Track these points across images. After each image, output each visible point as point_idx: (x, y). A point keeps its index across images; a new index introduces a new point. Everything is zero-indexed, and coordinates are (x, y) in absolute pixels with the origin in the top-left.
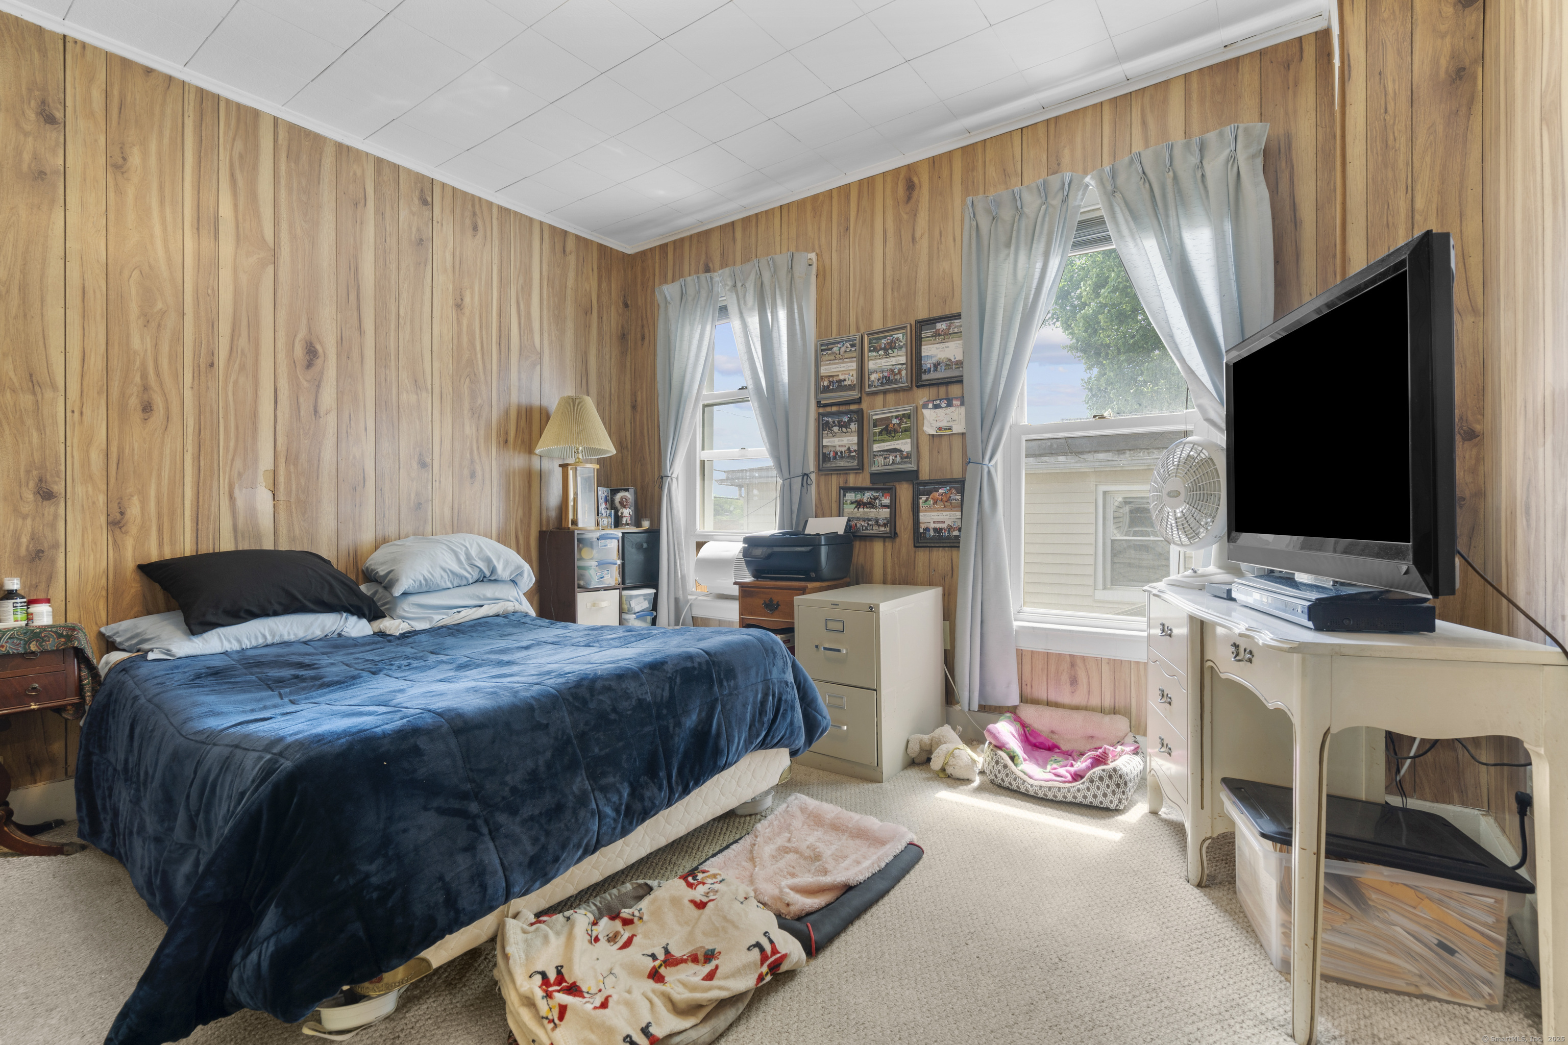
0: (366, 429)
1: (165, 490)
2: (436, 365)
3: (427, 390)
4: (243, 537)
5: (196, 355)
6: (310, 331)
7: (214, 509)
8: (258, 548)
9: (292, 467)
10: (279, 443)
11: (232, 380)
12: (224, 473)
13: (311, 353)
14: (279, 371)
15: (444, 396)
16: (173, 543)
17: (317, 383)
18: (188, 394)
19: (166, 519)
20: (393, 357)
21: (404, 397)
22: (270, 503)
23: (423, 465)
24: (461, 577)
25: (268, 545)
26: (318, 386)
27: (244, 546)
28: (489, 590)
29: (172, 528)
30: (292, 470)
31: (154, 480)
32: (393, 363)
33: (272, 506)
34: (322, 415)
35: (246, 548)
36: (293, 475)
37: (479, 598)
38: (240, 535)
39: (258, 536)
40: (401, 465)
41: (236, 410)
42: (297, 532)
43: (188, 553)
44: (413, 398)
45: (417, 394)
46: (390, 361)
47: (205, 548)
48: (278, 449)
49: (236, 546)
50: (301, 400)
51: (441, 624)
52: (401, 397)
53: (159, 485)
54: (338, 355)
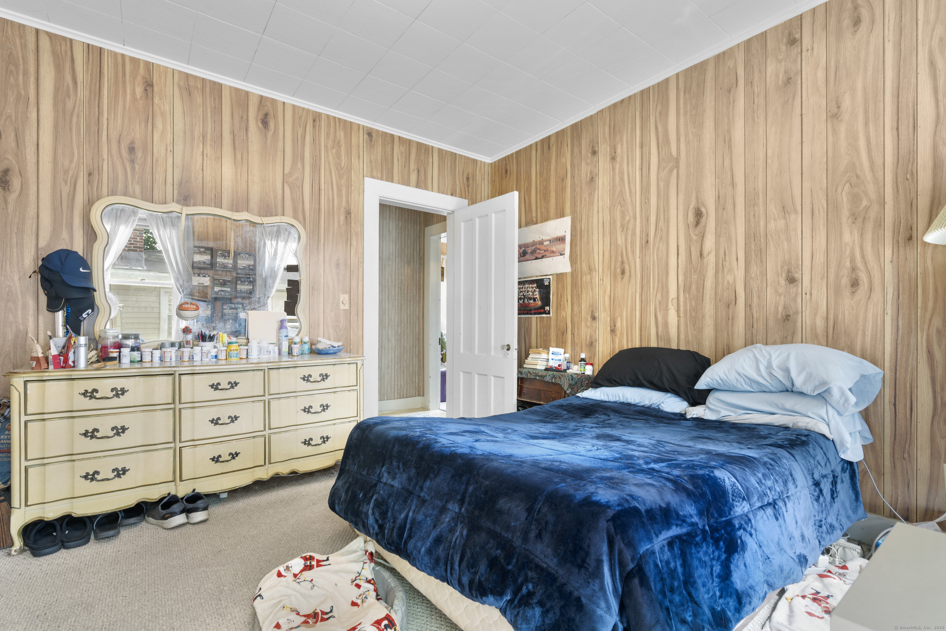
0: (737, 259)
1: (629, 313)
2: (806, 185)
3: (796, 212)
4: (661, 339)
5: (641, 239)
6: (698, 201)
7: (648, 323)
8: (669, 347)
9: (687, 295)
10: (680, 280)
11: (656, 247)
12: (652, 302)
13: (699, 214)
14: (680, 234)
15: (816, 212)
16: (632, 342)
17: (702, 235)
18: (638, 261)
19: (629, 328)
20: (761, 195)
21: (772, 225)
22: (676, 319)
23: (791, 280)
24: (758, 383)
25: (674, 346)
26: (703, 237)
27: (662, 345)
28: (790, 402)
29: (632, 333)
30: (687, 297)
31: (625, 309)
32: (761, 200)
33: (677, 321)
34: (705, 256)
35: (663, 347)
36: (688, 300)
37: (777, 406)
38: (659, 338)
39: (669, 340)
40: (769, 284)
41: (658, 264)
42: (690, 338)
43: (637, 346)
44: (781, 223)
45: (785, 218)
46: (758, 199)
47: (644, 345)
48: (680, 284)
49: (658, 345)
50: (692, 249)
51: (726, 419)
52: (769, 226)
53: (627, 311)
54: (717, 210)
